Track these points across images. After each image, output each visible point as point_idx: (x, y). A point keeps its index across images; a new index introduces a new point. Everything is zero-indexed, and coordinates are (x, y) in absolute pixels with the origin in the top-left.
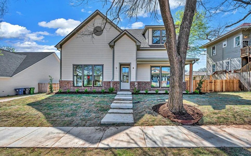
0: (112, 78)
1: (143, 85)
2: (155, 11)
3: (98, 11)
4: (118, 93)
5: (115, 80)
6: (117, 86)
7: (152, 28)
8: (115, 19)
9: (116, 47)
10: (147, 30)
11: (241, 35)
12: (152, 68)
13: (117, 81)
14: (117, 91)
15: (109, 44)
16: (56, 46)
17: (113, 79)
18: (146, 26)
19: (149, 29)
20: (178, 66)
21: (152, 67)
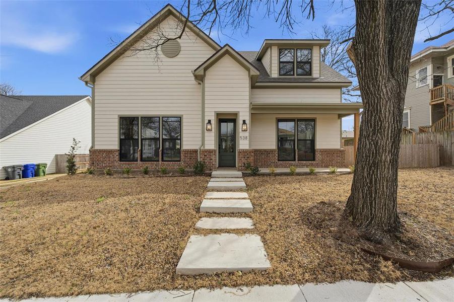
0: (200, 143)
1: (263, 157)
2: (287, 7)
3: (171, 6)
4: (214, 173)
5: (207, 147)
6: (211, 159)
7: (278, 45)
8: (209, 12)
9: (207, 81)
10: (269, 50)
11: (430, 66)
12: (279, 123)
13: (211, 150)
14: (210, 170)
15: (193, 74)
16: (81, 77)
17: (203, 144)
18: (266, 40)
19: (273, 47)
20: (390, 106)
21: (279, 120)
